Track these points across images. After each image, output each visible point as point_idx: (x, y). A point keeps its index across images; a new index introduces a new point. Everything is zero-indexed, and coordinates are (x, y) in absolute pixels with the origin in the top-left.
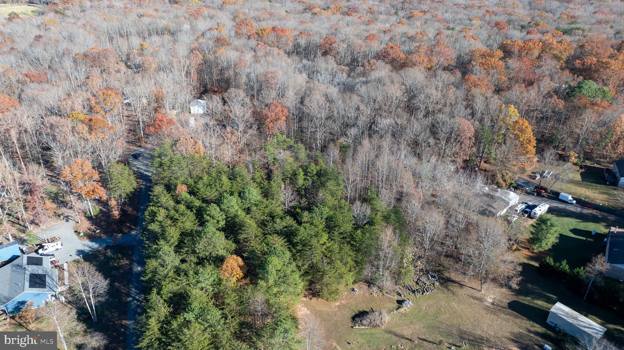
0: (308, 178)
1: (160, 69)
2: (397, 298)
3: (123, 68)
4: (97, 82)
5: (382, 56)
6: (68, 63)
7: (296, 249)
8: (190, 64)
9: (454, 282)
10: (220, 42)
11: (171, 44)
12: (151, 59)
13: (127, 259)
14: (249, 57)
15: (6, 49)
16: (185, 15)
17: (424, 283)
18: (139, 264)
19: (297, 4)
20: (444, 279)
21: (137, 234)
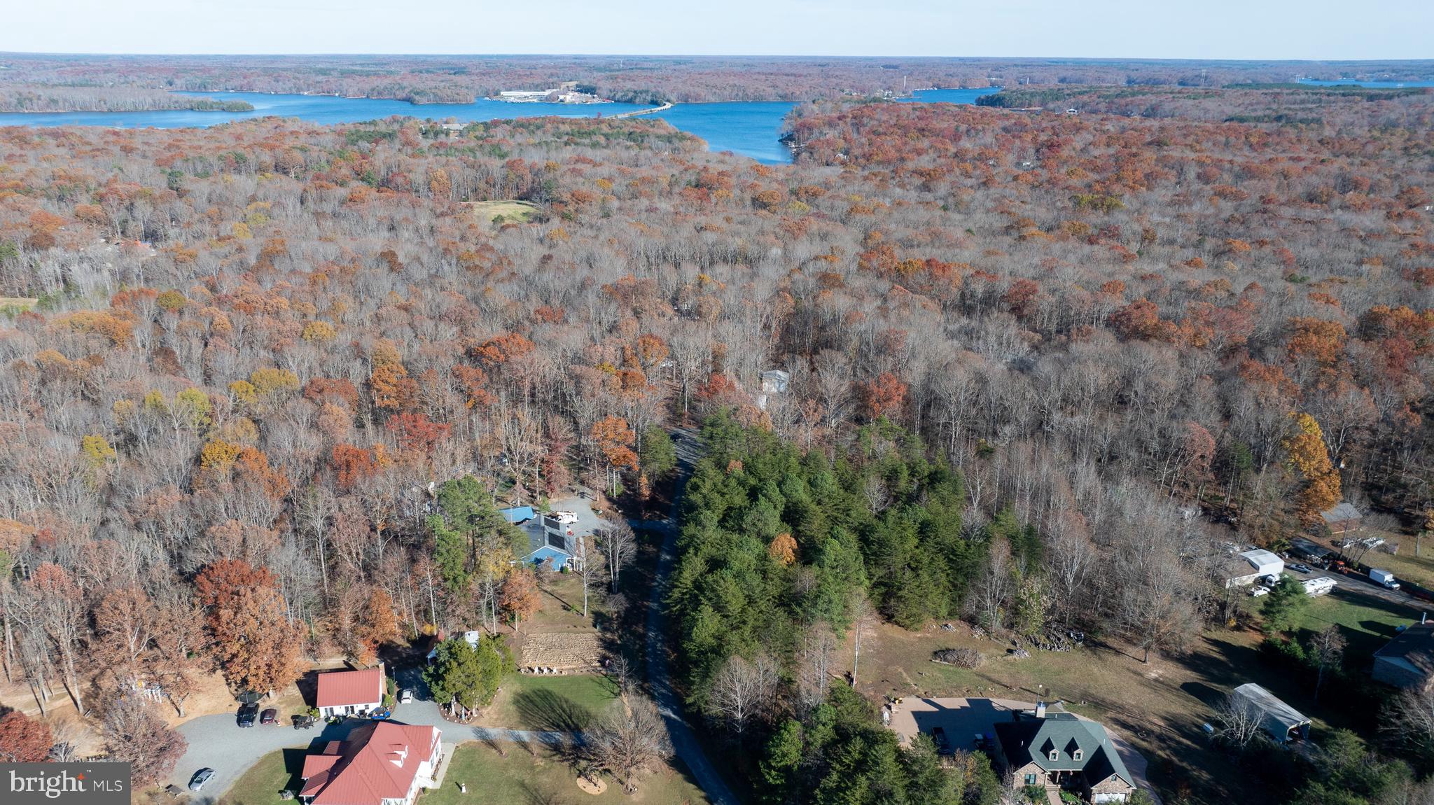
0: (914, 479)
1: (724, 316)
2: (1009, 646)
3: (670, 311)
4: (632, 329)
5: (1116, 321)
6: (591, 298)
7: (870, 549)
8: (772, 314)
9: (1110, 648)
10: (828, 280)
11: (746, 279)
12: (712, 300)
13: (654, 547)
14: (871, 307)
15: (504, 274)
16: (777, 230)
17: (1059, 639)
18: (668, 553)
19: (997, 217)
20: (1094, 642)
21: (669, 524)
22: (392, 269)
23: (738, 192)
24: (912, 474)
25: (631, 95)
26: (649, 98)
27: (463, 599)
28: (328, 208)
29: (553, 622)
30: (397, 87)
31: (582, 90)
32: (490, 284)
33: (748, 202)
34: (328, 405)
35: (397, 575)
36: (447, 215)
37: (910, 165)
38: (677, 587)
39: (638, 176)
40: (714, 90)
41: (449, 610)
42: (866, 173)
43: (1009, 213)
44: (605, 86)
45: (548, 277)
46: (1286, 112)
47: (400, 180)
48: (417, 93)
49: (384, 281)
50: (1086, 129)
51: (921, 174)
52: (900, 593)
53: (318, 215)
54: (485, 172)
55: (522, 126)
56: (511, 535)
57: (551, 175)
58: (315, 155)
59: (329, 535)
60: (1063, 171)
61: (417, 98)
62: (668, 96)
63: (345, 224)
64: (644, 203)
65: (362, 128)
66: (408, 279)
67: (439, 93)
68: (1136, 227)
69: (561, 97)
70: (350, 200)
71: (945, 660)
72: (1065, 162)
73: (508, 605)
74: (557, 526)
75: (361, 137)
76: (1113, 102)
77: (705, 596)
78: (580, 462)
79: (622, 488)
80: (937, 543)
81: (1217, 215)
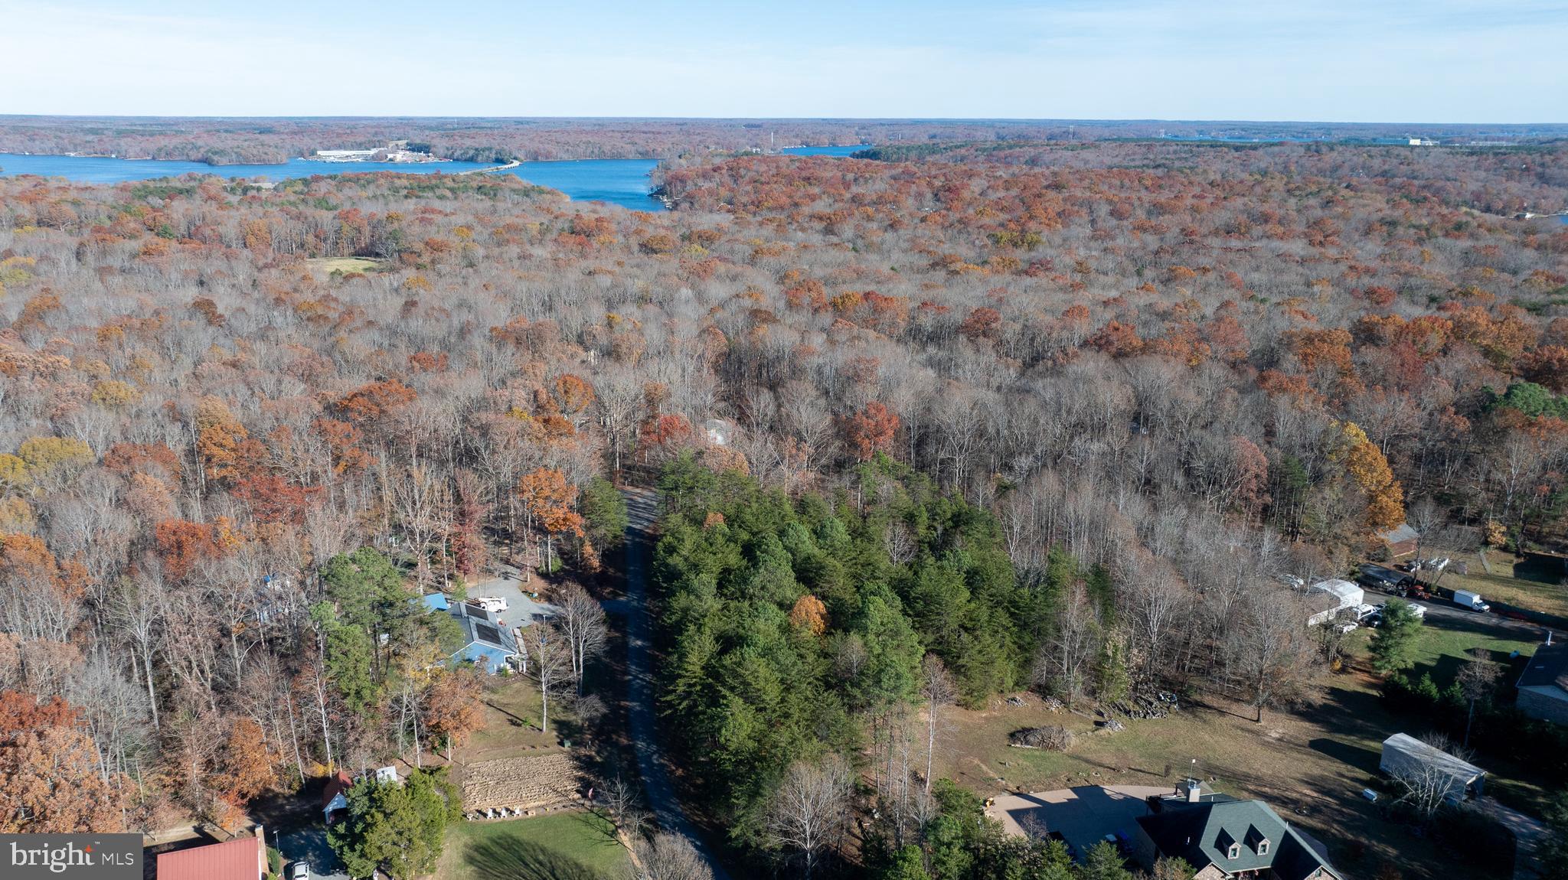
0: (935, 524)
2: (1095, 717)
3: (580, 352)
5: (1098, 343)
7: (913, 608)
9: (1209, 707)
10: (757, 316)
11: (663, 318)
14: (818, 340)
15: (359, 323)
16: (680, 272)
17: (1151, 704)
18: (638, 637)
19: (917, 257)
20: (1190, 702)
21: (629, 602)
22: (210, 322)
23: (621, 238)
24: (933, 517)
25: (471, 153)
26: (493, 156)
27: (370, 722)
28: (115, 262)
29: (500, 744)
30: (190, 146)
31: (414, 148)
32: (342, 333)
33: (636, 248)
34: (139, 476)
35: (267, 696)
36: (272, 266)
37: (806, 210)
38: (680, 676)
39: (502, 224)
40: (566, 147)
41: (351, 739)
42: (759, 219)
43: (929, 252)
44: (441, 145)
45: (416, 324)
46: (1163, 161)
47: (208, 232)
48: (215, 153)
49: (201, 336)
50: (979, 175)
51: (821, 219)
52: (961, 662)
53: (103, 272)
54: (313, 225)
55: (350, 180)
56: (436, 624)
57: (396, 225)
58: (92, 209)
59: (158, 647)
60: (971, 211)
61: (216, 158)
62: (516, 153)
63: (139, 280)
64: (514, 250)
65: (151, 185)
66: (231, 332)
67: (243, 152)
68: (1068, 260)
69: (390, 156)
70: (145, 253)
71: (1027, 743)
72: (969, 204)
73: (438, 725)
74: (483, 615)
75: (151, 193)
76: (992, 155)
77: (724, 684)
78: (500, 533)
79: (559, 562)
80: (991, 596)
81: (1144, 248)
